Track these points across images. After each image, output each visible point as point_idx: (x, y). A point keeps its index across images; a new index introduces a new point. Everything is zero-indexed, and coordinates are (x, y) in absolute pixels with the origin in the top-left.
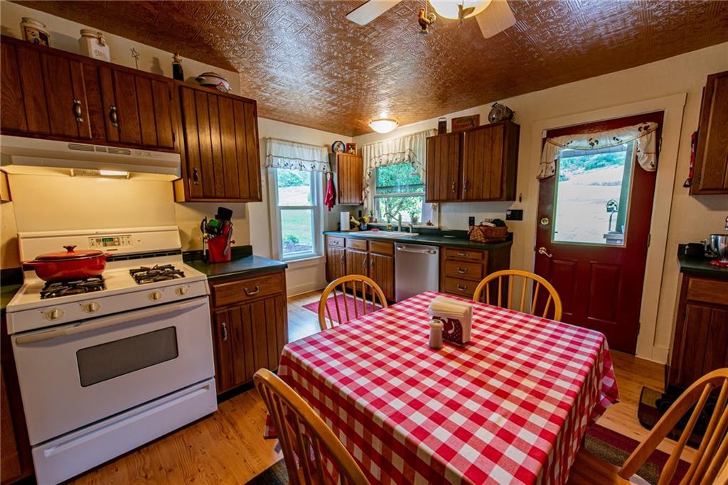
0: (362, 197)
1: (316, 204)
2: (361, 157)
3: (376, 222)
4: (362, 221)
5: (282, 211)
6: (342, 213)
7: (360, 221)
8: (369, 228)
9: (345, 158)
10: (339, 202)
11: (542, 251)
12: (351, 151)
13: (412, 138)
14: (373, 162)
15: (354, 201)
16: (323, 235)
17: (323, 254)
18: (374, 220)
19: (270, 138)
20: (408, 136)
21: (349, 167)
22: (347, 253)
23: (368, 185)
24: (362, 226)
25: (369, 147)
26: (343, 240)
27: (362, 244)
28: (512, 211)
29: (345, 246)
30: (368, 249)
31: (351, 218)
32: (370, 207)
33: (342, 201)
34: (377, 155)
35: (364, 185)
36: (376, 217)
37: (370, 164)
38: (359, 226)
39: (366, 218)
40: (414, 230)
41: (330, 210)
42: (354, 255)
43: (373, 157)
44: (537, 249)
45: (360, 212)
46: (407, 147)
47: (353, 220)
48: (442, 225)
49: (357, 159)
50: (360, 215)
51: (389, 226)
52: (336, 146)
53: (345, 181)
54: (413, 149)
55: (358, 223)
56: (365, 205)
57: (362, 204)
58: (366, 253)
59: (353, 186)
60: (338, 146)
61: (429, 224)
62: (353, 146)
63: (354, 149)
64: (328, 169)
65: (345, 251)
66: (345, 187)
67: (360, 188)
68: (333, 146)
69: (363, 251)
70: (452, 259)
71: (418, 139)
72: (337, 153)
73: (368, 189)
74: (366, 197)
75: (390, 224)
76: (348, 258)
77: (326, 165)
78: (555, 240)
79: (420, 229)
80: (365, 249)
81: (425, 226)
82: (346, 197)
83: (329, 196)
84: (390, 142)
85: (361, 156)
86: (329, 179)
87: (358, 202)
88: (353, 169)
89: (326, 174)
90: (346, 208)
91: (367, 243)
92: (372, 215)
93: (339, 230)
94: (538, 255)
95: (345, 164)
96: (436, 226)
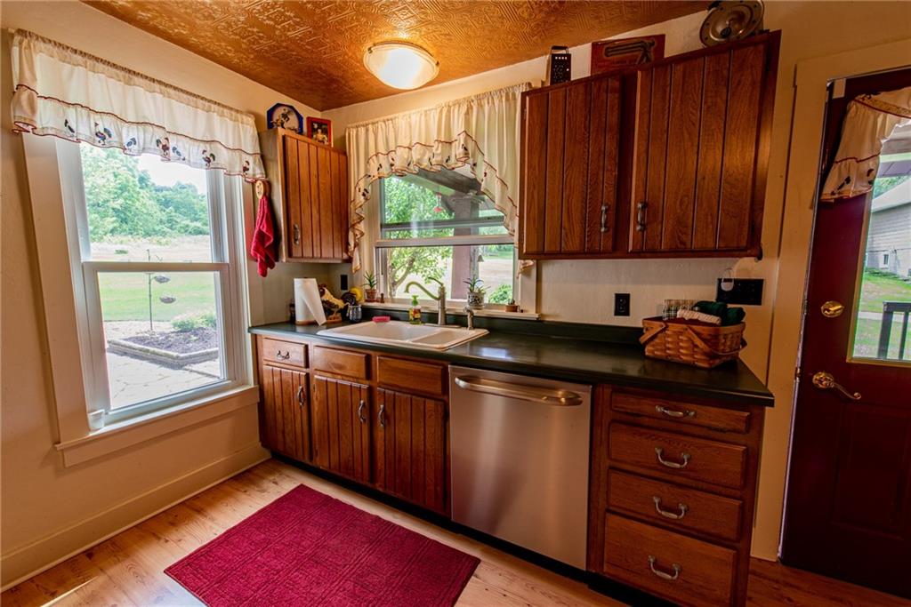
0: (348, 244)
1: (227, 260)
2: (345, 153)
3: (382, 300)
4: (349, 298)
5: (100, 275)
6: (298, 282)
7: (344, 298)
8: (368, 314)
9: (304, 148)
10: (290, 254)
11: (822, 379)
12: (320, 136)
13: (470, 108)
14: (374, 165)
15: (330, 253)
16: (249, 336)
17: (251, 384)
18: (378, 296)
19: (21, 32)
20: (458, 103)
21: (314, 171)
22: (313, 383)
23: (361, 219)
24: (350, 313)
25: (362, 130)
26: (301, 349)
27: (354, 363)
28: (737, 281)
29: (307, 365)
30: (369, 375)
31: (322, 294)
32: (366, 268)
33: (297, 252)
34: (382, 149)
35: (353, 218)
36: (380, 290)
37: (367, 170)
38: (344, 311)
39: (359, 293)
40: (478, 323)
41: (264, 274)
42: (331, 390)
43: (372, 152)
44: (805, 375)
45: (344, 279)
46: (458, 128)
47: (328, 296)
48: (545, 310)
49: (334, 155)
50: (344, 286)
51: (416, 311)
52: (277, 115)
53: (305, 204)
54: (473, 133)
55: (340, 304)
56: (356, 263)
57: (350, 260)
58: (365, 386)
59: (327, 221)
60: (285, 116)
61: (513, 308)
62: (324, 126)
63: (326, 132)
64: (256, 170)
65: (307, 375)
66: (306, 218)
67: (342, 222)
68: (271, 113)
69: (356, 379)
70: (633, 423)
71: (486, 108)
72: (281, 132)
73: (362, 226)
74: (356, 245)
75: (418, 307)
76: (316, 395)
77: (251, 159)
78: (855, 354)
79: (490, 319)
80: (362, 374)
81: (503, 313)
82: (307, 242)
83: (261, 236)
84: (415, 118)
85: (342, 151)
86: (260, 197)
87: (339, 256)
88: (325, 180)
89: (253, 184)
90: (310, 270)
91: (368, 359)
92: (371, 285)
93: (290, 323)
94: (806, 388)
95: (304, 163)
96: (531, 313)
